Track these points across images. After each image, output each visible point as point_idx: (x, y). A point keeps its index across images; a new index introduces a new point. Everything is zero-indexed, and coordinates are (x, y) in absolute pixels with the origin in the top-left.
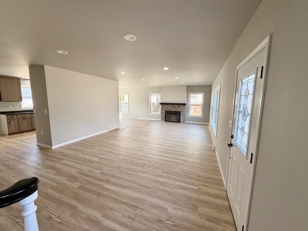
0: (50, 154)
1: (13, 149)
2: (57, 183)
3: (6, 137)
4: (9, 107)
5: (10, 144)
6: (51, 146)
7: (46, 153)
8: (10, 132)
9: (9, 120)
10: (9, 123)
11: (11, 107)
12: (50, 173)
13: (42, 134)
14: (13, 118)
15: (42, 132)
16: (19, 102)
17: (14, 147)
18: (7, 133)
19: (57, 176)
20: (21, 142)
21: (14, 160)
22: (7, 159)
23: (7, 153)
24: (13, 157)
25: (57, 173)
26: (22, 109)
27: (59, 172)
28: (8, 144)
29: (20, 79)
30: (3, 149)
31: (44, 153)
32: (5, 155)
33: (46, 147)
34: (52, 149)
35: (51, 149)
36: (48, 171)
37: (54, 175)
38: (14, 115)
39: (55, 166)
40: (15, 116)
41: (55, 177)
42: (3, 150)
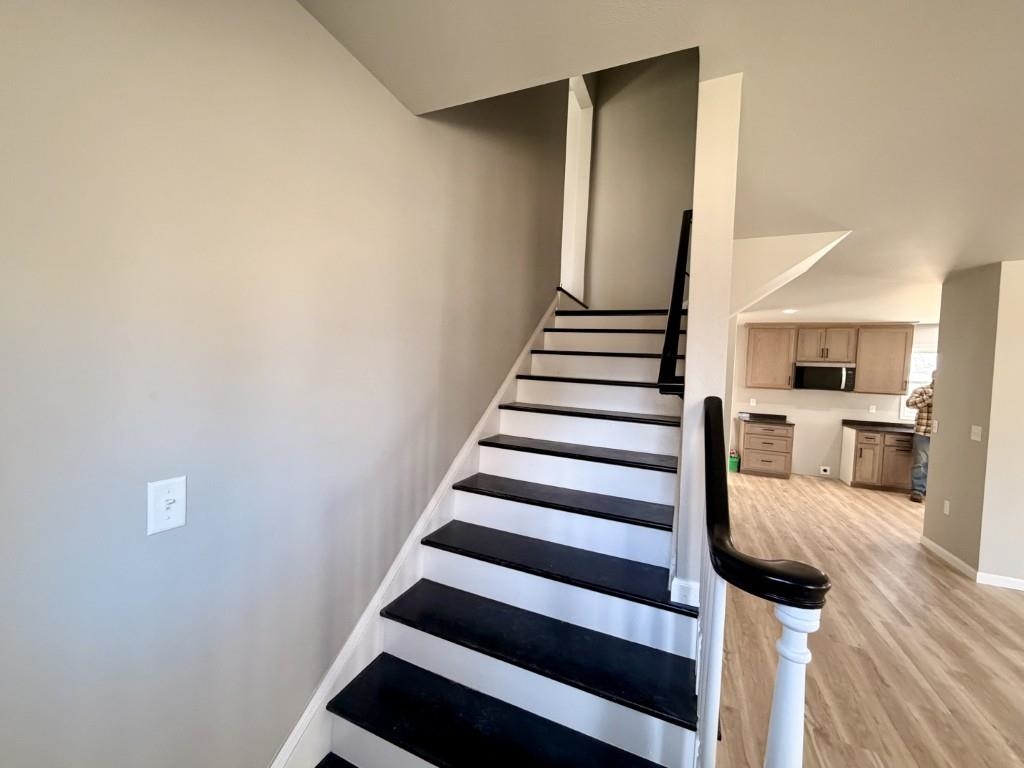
0: (959, 593)
1: (851, 526)
2: (951, 711)
3: (845, 489)
4: (868, 409)
5: (848, 511)
6: (972, 570)
7: (944, 583)
8: (858, 480)
9: (860, 446)
10: (859, 453)
11: (873, 409)
12: (938, 657)
13: (947, 511)
14: (872, 441)
15: (947, 504)
16: (898, 397)
17: (856, 523)
18: (849, 479)
19: (963, 688)
20: (877, 515)
21: (845, 554)
22: (830, 545)
23: (835, 529)
24: (845, 548)
25: (965, 675)
26: (901, 418)
27: (975, 678)
28: (842, 508)
29: (913, 326)
30: (830, 517)
31: (939, 582)
32: (828, 531)
33: (954, 565)
34: (975, 581)
35: (973, 580)
36: (930, 643)
37: (951, 673)
38: (877, 432)
39: (969, 649)
40: (878, 437)
41: (950, 682)
42: (829, 519)
